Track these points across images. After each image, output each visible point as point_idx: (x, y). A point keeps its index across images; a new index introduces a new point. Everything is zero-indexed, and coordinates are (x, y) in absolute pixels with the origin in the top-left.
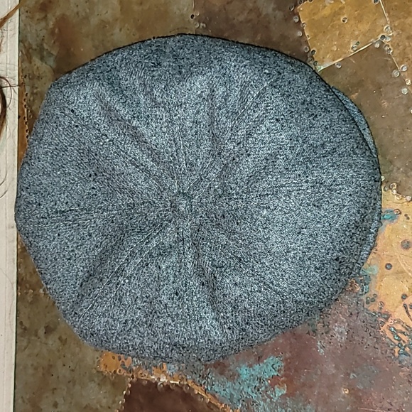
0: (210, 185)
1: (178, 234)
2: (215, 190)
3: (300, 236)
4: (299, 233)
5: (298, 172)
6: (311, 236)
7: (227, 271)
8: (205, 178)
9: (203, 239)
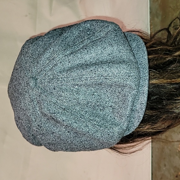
0: (46, 73)
1: (30, 98)
2: (48, 76)
3: (94, 96)
4: (93, 95)
5: (91, 69)
6: (99, 95)
7: (58, 115)
8: (43, 70)
9: (43, 100)
